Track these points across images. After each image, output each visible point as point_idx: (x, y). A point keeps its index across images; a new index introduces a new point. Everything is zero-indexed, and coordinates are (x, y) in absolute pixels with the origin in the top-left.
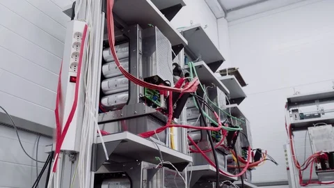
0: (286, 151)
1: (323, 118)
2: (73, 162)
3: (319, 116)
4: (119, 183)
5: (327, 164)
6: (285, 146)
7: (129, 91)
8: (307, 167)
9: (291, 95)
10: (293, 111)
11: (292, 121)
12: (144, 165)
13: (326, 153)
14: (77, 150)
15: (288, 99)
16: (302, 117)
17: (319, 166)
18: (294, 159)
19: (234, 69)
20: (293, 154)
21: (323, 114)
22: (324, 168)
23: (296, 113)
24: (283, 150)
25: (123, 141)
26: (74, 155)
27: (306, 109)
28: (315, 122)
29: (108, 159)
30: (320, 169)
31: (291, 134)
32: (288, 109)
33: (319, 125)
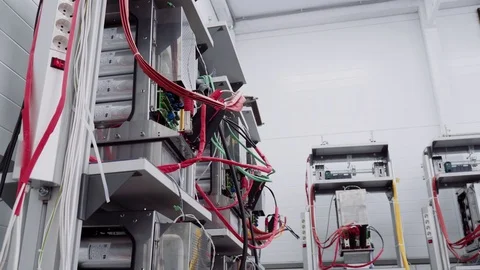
0: (303, 221)
1: (354, 179)
2: (45, 203)
3: (349, 176)
4: (109, 244)
5: (358, 242)
6: (303, 214)
7: (133, 100)
8: (331, 244)
9: (318, 145)
10: (316, 166)
11: (314, 180)
12: (157, 217)
13: (358, 226)
14: (57, 182)
15: (314, 151)
16: (329, 176)
17: (347, 243)
18: (314, 233)
19: (251, 98)
20: (313, 226)
21: (354, 174)
22: (353, 245)
23: (320, 170)
24: (301, 220)
25: (137, 174)
26: (49, 190)
27: (334, 167)
28: (346, 184)
29: (108, 200)
30: (347, 248)
31: (313, 198)
32: (312, 164)
33: (351, 188)
